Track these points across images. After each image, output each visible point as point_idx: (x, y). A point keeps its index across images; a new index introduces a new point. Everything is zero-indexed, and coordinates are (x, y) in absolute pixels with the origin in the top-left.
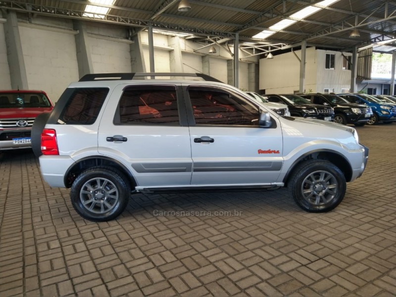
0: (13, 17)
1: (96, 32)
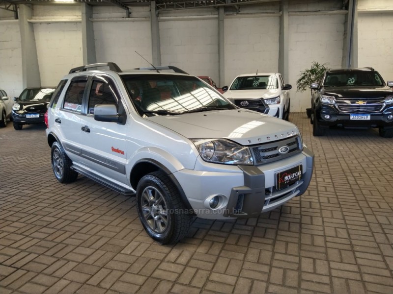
0: (222, 11)
1: (304, 9)
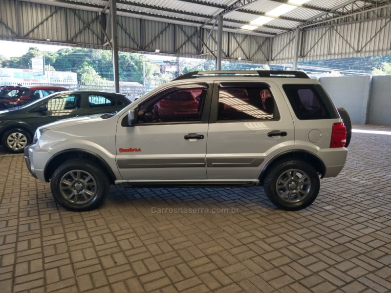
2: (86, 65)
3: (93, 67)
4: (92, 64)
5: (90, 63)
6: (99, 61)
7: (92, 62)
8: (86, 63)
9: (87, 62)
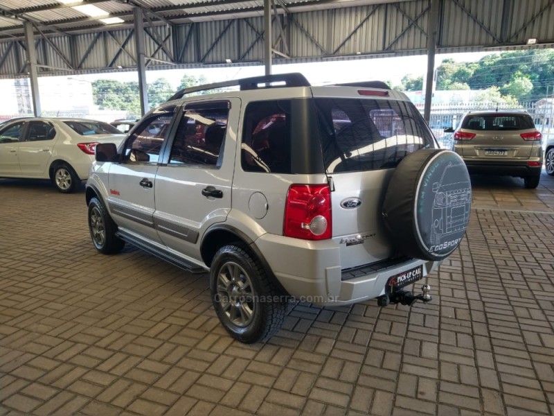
2: (519, 76)
3: (530, 78)
4: (530, 73)
5: (525, 73)
6: (544, 66)
7: (530, 70)
8: (520, 73)
9: (521, 70)
